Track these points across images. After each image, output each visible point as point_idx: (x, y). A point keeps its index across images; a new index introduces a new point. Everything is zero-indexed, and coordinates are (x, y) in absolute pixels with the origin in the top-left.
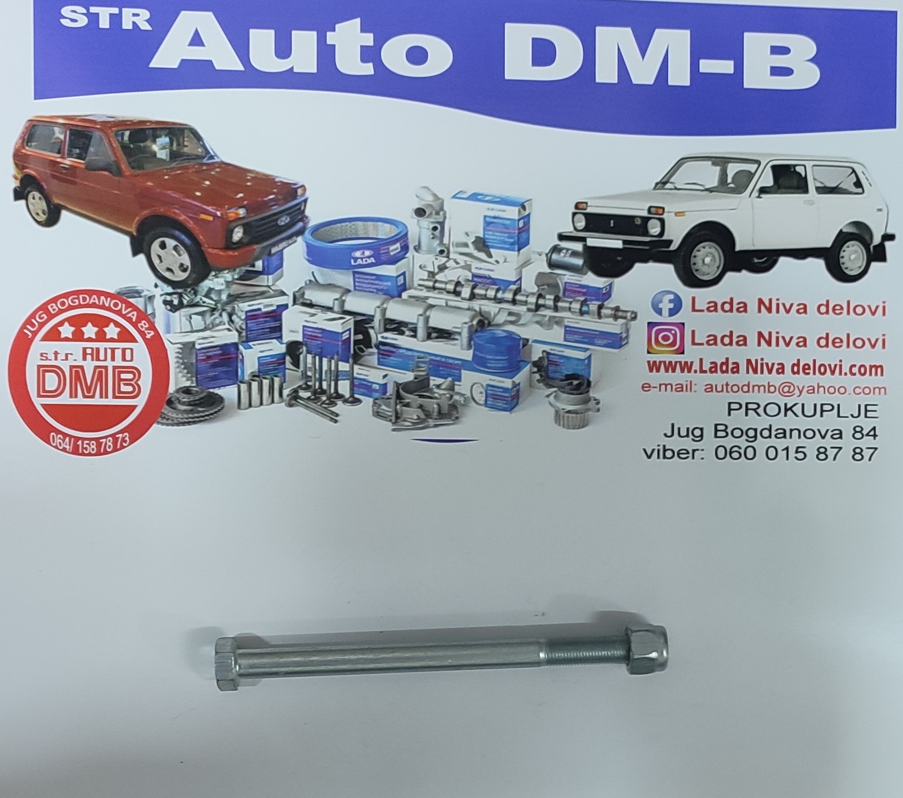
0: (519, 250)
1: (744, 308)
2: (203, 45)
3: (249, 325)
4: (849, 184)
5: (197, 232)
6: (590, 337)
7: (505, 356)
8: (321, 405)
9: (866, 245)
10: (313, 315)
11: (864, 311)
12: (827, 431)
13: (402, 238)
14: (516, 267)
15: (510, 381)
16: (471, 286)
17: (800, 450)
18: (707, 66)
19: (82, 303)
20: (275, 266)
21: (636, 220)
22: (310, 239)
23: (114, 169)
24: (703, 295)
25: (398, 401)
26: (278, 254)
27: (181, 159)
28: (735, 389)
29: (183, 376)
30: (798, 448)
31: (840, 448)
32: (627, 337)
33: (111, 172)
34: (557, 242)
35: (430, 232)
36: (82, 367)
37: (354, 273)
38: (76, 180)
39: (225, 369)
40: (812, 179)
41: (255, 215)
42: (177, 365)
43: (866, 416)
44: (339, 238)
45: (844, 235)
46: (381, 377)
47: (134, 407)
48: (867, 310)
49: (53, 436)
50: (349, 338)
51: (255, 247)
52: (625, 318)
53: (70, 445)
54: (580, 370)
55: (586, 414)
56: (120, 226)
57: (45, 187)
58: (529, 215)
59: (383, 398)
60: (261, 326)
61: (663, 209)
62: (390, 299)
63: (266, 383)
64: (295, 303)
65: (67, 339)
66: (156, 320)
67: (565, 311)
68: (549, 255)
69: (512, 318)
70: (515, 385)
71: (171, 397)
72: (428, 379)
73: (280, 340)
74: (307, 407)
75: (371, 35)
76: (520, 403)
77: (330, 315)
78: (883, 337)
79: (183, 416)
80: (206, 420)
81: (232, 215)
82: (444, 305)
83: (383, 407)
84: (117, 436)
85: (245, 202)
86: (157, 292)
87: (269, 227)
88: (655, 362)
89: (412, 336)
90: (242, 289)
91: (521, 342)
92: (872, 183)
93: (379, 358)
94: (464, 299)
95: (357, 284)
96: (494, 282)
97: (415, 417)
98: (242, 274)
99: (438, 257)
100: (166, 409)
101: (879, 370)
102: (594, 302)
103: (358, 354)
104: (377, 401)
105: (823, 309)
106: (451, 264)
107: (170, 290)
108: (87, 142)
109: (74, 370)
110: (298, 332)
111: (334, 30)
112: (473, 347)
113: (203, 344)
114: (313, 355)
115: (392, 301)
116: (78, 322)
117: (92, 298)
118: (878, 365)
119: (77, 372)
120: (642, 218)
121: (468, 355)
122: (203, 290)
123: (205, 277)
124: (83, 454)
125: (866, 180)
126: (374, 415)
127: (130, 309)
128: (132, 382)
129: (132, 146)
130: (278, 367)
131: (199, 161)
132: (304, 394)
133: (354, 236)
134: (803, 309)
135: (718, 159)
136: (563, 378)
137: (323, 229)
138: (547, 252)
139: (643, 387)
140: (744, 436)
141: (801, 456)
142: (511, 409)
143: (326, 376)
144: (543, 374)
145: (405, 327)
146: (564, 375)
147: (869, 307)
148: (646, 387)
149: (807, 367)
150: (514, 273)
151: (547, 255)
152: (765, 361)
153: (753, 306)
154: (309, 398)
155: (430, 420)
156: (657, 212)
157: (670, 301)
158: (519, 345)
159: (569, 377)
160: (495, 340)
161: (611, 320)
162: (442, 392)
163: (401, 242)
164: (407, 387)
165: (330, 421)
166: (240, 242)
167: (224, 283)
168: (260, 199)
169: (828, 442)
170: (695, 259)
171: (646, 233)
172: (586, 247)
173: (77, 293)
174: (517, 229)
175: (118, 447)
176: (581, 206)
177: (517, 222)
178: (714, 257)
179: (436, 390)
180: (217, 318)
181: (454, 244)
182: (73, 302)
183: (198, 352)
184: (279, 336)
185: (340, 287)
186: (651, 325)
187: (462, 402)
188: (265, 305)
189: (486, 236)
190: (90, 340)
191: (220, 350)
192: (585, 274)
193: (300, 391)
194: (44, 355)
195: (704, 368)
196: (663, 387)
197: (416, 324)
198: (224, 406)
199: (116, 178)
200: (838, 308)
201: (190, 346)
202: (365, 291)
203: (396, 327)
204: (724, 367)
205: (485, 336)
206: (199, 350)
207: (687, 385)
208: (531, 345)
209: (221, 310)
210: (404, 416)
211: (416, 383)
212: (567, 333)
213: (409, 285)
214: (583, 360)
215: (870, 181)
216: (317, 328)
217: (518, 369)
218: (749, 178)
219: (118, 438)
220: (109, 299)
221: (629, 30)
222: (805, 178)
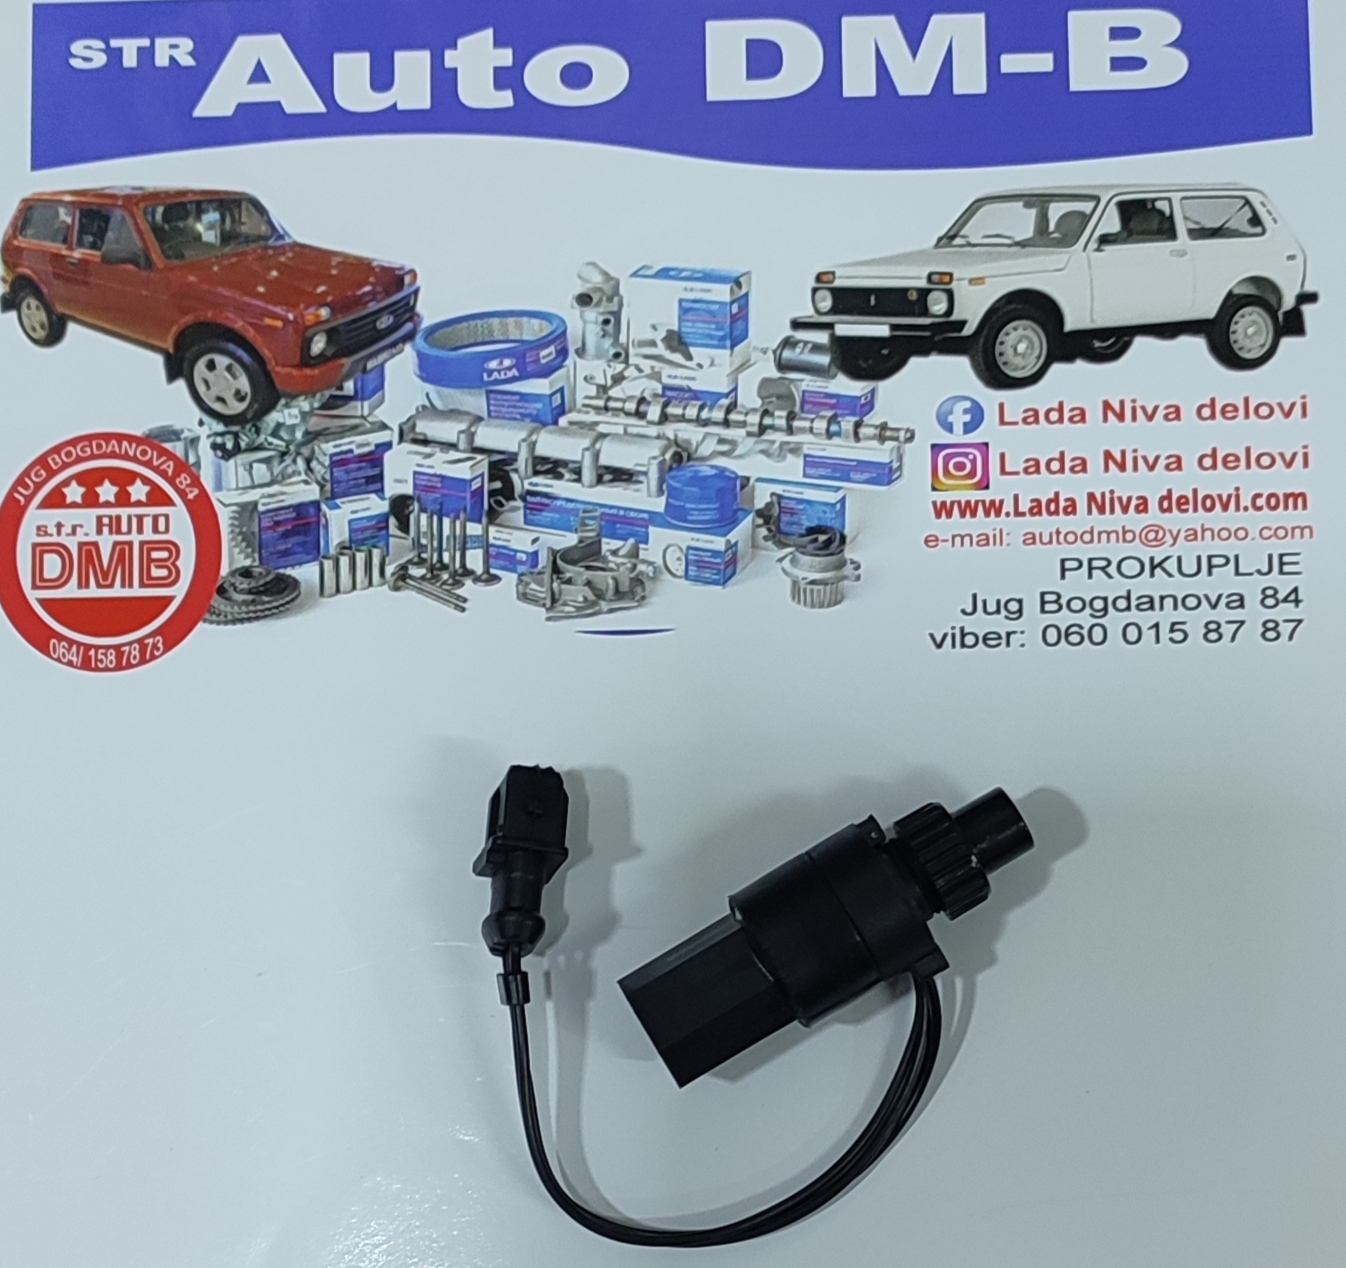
0: (732, 347)
1: (1081, 416)
2: (267, 80)
3: (335, 474)
4: (1240, 222)
5: (259, 344)
6: (843, 470)
7: (715, 503)
8: (440, 587)
9: (1272, 311)
10: (428, 456)
11: (1272, 413)
12: (1220, 597)
13: (558, 339)
14: (728, 370)
15: (722, 540)
16: (661, 404)
17: (1177, 627)
18: (1011, 63)
19: (95, 452)
20: (372, 388)
21: (909, 294)
22: (424, 347)
23: (142, 261)
24: (1016, 400)
25: (555, 577)
26: (375, 371)
27: (237, 241)
28: (1071, 538)
29: (241, 552)
30: (1173, 624)
31: (1242, 623)
32: (900, 468)
33: (137, 264)
34: (788, 332)
35: (598, 329)
37: (488, 393)
38: (91, 279)
39: (302, 539)
40: (1182, 218)
41: (343, 317)
42: (231, 536)
43: (1281, 572)
44: (466, 343)
45: (1235, 299)
46: (530, 542)
47: (169, 600)
48: (1277, 410)
49: (54, 645)
50: (482, 487)
51: (344, 361)
52: (896, 439)
53: (78, 657)
54: (829, 519)
55: (841, 583)
56: (152, 341)
57: (45, 290)
59: (532, 573)
60: (353, 475)
61: (951, 275)
62: (541, 429)
63: (360, 557)
64: (401, 440)
65: (74, 505)
66: (202, 473)
67: (804, 433)
68: (778, 353)
69: (725, 448)
70: (731, 546)
71: (224, 583)
72: (600, 542)
73: (380, 494)
74: (421, 591)
75: (509, 51)
76: (738, 570)
77: (453, 455)
78: (1305, 450)
79: (240, 608)
80: (273, 614)
81: (310, 317)
82: (621, 432)
83: (533, 586)
84: (147, 641)
85: (329, 299)
86: (203, 432)
87: (364, 332)
88: (944, 504)
89: (574, 481)
90: (327, 423)
91: (738, 482)
92: (1277, 217)
93: (525, 516)
94: (651, 423)
95: (492, 408)
96: (696, 395)
97: (581, 599)
98: (324, 400)
99: (612, 364)
100: (216, 601)
101: (1300, 501)
102: (848, 418)
103: (496, 510)
104: (524, 578)
105: (1206, 412)
106: (631, 372)
107: (220, 428)
108: (103, 225)
109: (85, 548)
110: (406, 481)
111: (454, 46)
112: (666, 494)
113: (269, 504)
114: (429, 514)
115: (542, 431)
116: (90, 480)
117: (111, 445)
118: (1297, 491)
119: (89, 553)
120: (919, 290)
121: (659, 505)
122: (268, 425)
123: (270, 407)
124: (97, 669)
125: (1267, 214)
126: (519, 598)
127: (164, 458)
128: (169, 564)
129: (166, 227)
130: (378, 534)
131: (262, 243)
132: (417, 572)
133: (487, 339)
134: (1176, 413)
135: (1034, 199)
136: (803, 532)
137: (441, 331)
138: (775, 346)
139: (926, 541)
140: (1088, 610)
141: (1179, 636)
142: (724, 582)
143: (448, 545)
144: (773, 528)
145: (564, 468)
146: (804, 527)
147: (1280, 405)
148: (931, 541)
149: (1183, 500)
150: (725, 380)
151: (774, 352)
152: (1116, 495)
153: (1094, 413)
154: (423, 578)
155: (602, 603)
156: (942, 281)
157: (966, 411)
158: (735, 485)
159: (811, 531)
160: (698, 480)
161: (875, 443)
162: (619, 560)
163: (556, 343)
164: (567, 556)
165: (455, 608)
166: (322, 355)
167: (299, 415)
168: (350, 293)
169: (1222, 614)
170: (1002, 347)
171: (925, 312)
172: (834, 338)
173: (89, 438)
174: (728, 316)
175: (148, 658)
176: (825, 278)
177: (728, 306)
178: (1031, 341)
179: (611, 558)
180: (289, 466)
181: (636, 343)
182: (84, 452)
183: (262, 516)
184: (379, 488)
185: (467, 413)
186: (936, 448)
187: (651, 574)
188: (358, 444)
189: (683, 329)
190: (107, 504)
191: (294, 511)
192: (834, 376)
193: (410, 567)
194: (43, 529)
195: (1021, 509)
196: (958, 540)
197: (580, 462)
198: (300, 593)
199: (144, 274)
200: (1229, 409)
201: (250, 508)
202: (504, 418)
203: (551, 468)
204: (1053, 506)
205: (684, 475)
206: (264, 513)
207: (995, 536)
208: (753, 487)
209: (294, 455)
210: (565, 598)
211: (582, 548)
212: (809, 466)
213: (570, 407)
214: (834, 505)
215: (1275, 215)
216: (435, 475)
217: (734, 522)
218: (1082, 223)
219: (147, 645)
220: (134, 445)
221: (891, 20)
222: (1171, 217)
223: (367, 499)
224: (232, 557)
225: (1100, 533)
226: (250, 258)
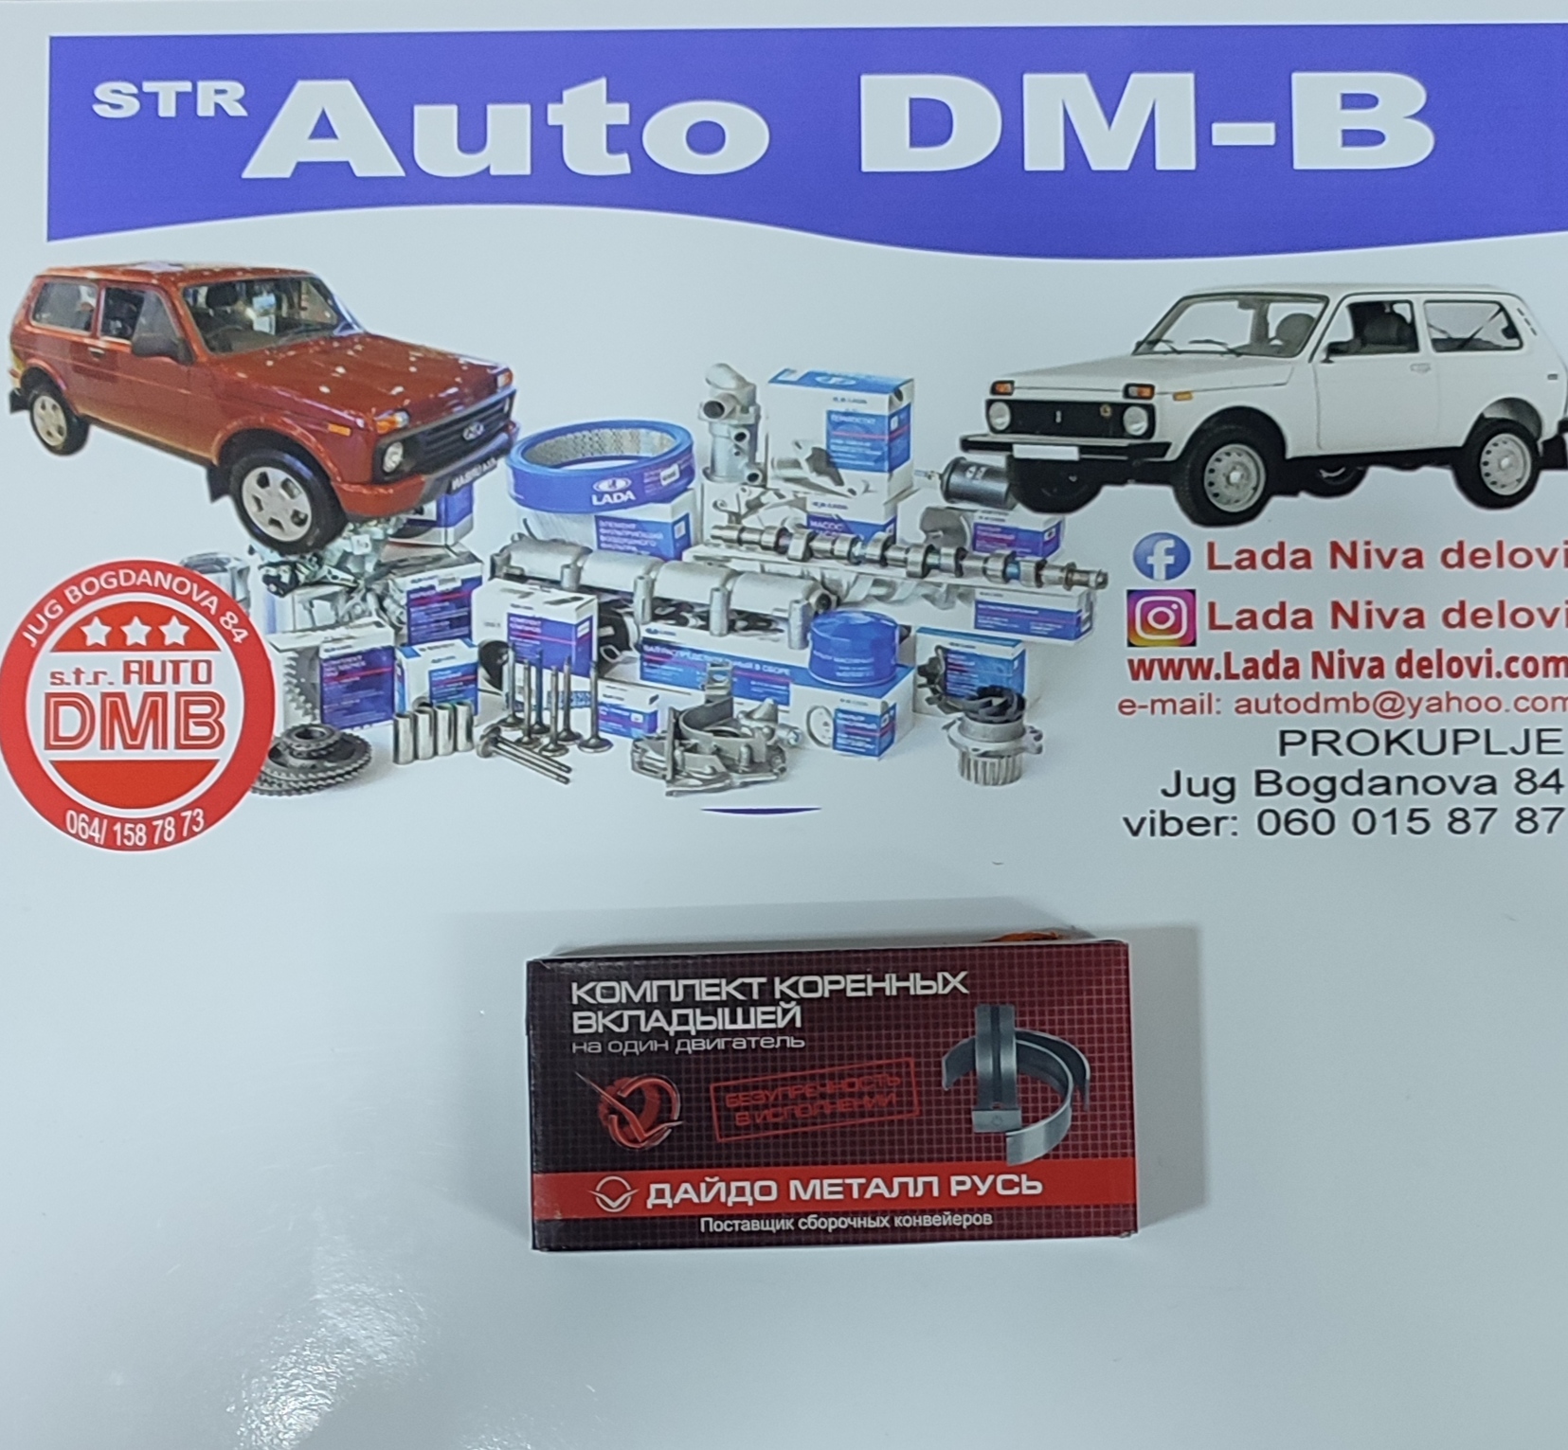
0: (891, 470)
1: (1305, 559)
2: (334, 136)
3: (413, 615)
4: (1494, 333)
5: (323, 455)
6: (1022, 620)
7: (869, 657)
8: (540, 754)
9: (1530, 440)
10: (527, 595)
11: (1529, 561)
12: (1468, 779)
13: (683, 457)
14: (885, 500)
15: (878, 702)
16: (805, 537)
17: (1417, 814)
18: (1227, 134)
19: (123, 583)
20: (458, 511)
21: (1102, 409)
22: (521, 463)
23: (181, 354)
24: (1229, 540)
25: (677, 743)
26: (464, 489)
27: (296, 330)
28: (1293, 706)
29: (298, 708)
30: (1413, 811)
31: (1494, 810)
32: (1090, 618)
33: (175, 358)
34: (960, 453)
35: (731, 444)
36: (122, 696)
37: (598, 519)
38: (117, 374)
39: (373, 693)
40: (1425, 326)
41: (423, 423)
42: (287, 689)
43: (1540, 751)
44: (571, 459)
45: (1486, 424)
46: (648, 701)
47: (211, 764)
48: (1536, 557)
49: (72, 817)
50: (590, 634)
51: (424, 478)
52: (1085, 584)
53: (100, 832)
54: (1005, 679)
55: (1018, 757)
56: (191, 450)
57: (63, 387)
58: (908, 407)
59: (649, 738)
60: (435, 617)
61: (1152, 387)
62: (662, 564)
63: (443, 715)
64: (493, 575)
65: (97, 647)
66: (251, 611)
67: (977, 575)
68: (946, 477)
69: (881, 591)
70: (887, 709)
71: (278, 744)
72: (731, 702)
73: (468, 640)
74: (516, 757)
75: (626, 107)
76: (896, 739)
77: (556, 594)
79: (297, 776)
80: (338, 783)
81: (383, 424)
82: (758, 570)
83: (651, 754)
84: (184, 814)
85: (407, 402)
86: (254, 562)
87: (445, 446)
88: (1142, 662)
89: (701, 627)
90: (402, 553)
91: (897, 633)
92: (1537, 329)
93: (642, 668)
94: (793, 559)
95: (602, 538)
96: (847, 527)
97: (708, 770)
98: (401, 526)
99: (746, 487)
100: (268, 766)
101: (1562, 667)
102: (1028, 558)
103: (607, 661)
104: (639, 744)
105: (1453, 558)
106: (769, 498)
107: (276, 557)
108: (134, 308)
109: (108, 700)
110: (498, 625)
111: (560, 100)
112: (811, 644)
113: (333, 650)
114: (526, 665)
115: (664, 567)
116: (117, 618)
117: (142, 575)
118: (1559, 656)
119: (114, 705)
120: (1113, 405)
121: (802, 658)
122: (333, 555)
123: (337, 533)
124: (123, 848)
125: (1525, 324)
126: (634, 769)
127: (206, 593)
128: (211, 720)
129: (211, 312)
130: (464, 688)
131: (326, 333)
132: (510, 734)
133: (596, 455)
134: (1415, 559)
135: (1250, 297)
136: (975, 694)
137: (542, 445)
138: (941, 471)
139: (1121, 707)
140: (1312, 791)
141: (1419, 826)
142: (880, 753)
143: (549, 702)
144: (938, 688)
145: (689, 612)
146: (975, 688)
147: (1539, 551)
148: (1126, 707)
149: (1425, 663)
150: (883, 509)
151: (941, 476)
152: (1345, 656)
153: (1321, 556)
154: (519, 742)
155: (734, 775)
156: (1140, 395)
157: (1169, 552)
158: (894, 639)
159: (983, 693)
160: (850, 630)
161: (1060, 589)
162: (754, 724)
163: (680, 462)
164: (693, 718)
165: (557, 780)
166: (397, 470)
167: (368, 541)
168: (431, 396)
169: (1470, 800)
170: (1212, 475)
171: (1121, 432)
172: (1011, 459)
173: (115, 567)
174: (887, 432)
175: (185, 834)
176: (1002, 388)
177: (887, 420)
178: (1246, 469)
179: (744, 721)
180: (357, 604)
181: (775, 463)
182: (108, 583)
183: (325, 665)
184: (466, 632)
185: (572, 544)
186: (1133, 595)
187: (792, 742)
188: (441, 579)
189: (833, 447)
190: (137, 647)
191: (363, 659)
192: (1012, 508)
193: (503, 728)
194: (58, 676)
195: (1234, 671)
196: (1158, 706)
197: (709, 606)
198: (370, 758)
199: (184, 368)
200: (1480, 554)
201: (311, 654)
202: (617, 550)
203: (673, 612)
204: (1270, 667)
205: (831, 623)
206: (326, 660)
207: (1202, 702)
208: (915, 638)
209: (364, 591)
210: (688, 768)
211: (707, 708)
212: (981, 614)
213: (696, 537)
214: (1011, 662)
215: (1534, 325)
216: (533, 618)
217: (893, 680)
218: (1308, 328)
219: (185, 817)
220: (170, 576)
221: (1083, 77)
222: (1412, 325)
223: (452, 645)
224: (288, 714)
225: (1327, 701)
226: (311, 351)
